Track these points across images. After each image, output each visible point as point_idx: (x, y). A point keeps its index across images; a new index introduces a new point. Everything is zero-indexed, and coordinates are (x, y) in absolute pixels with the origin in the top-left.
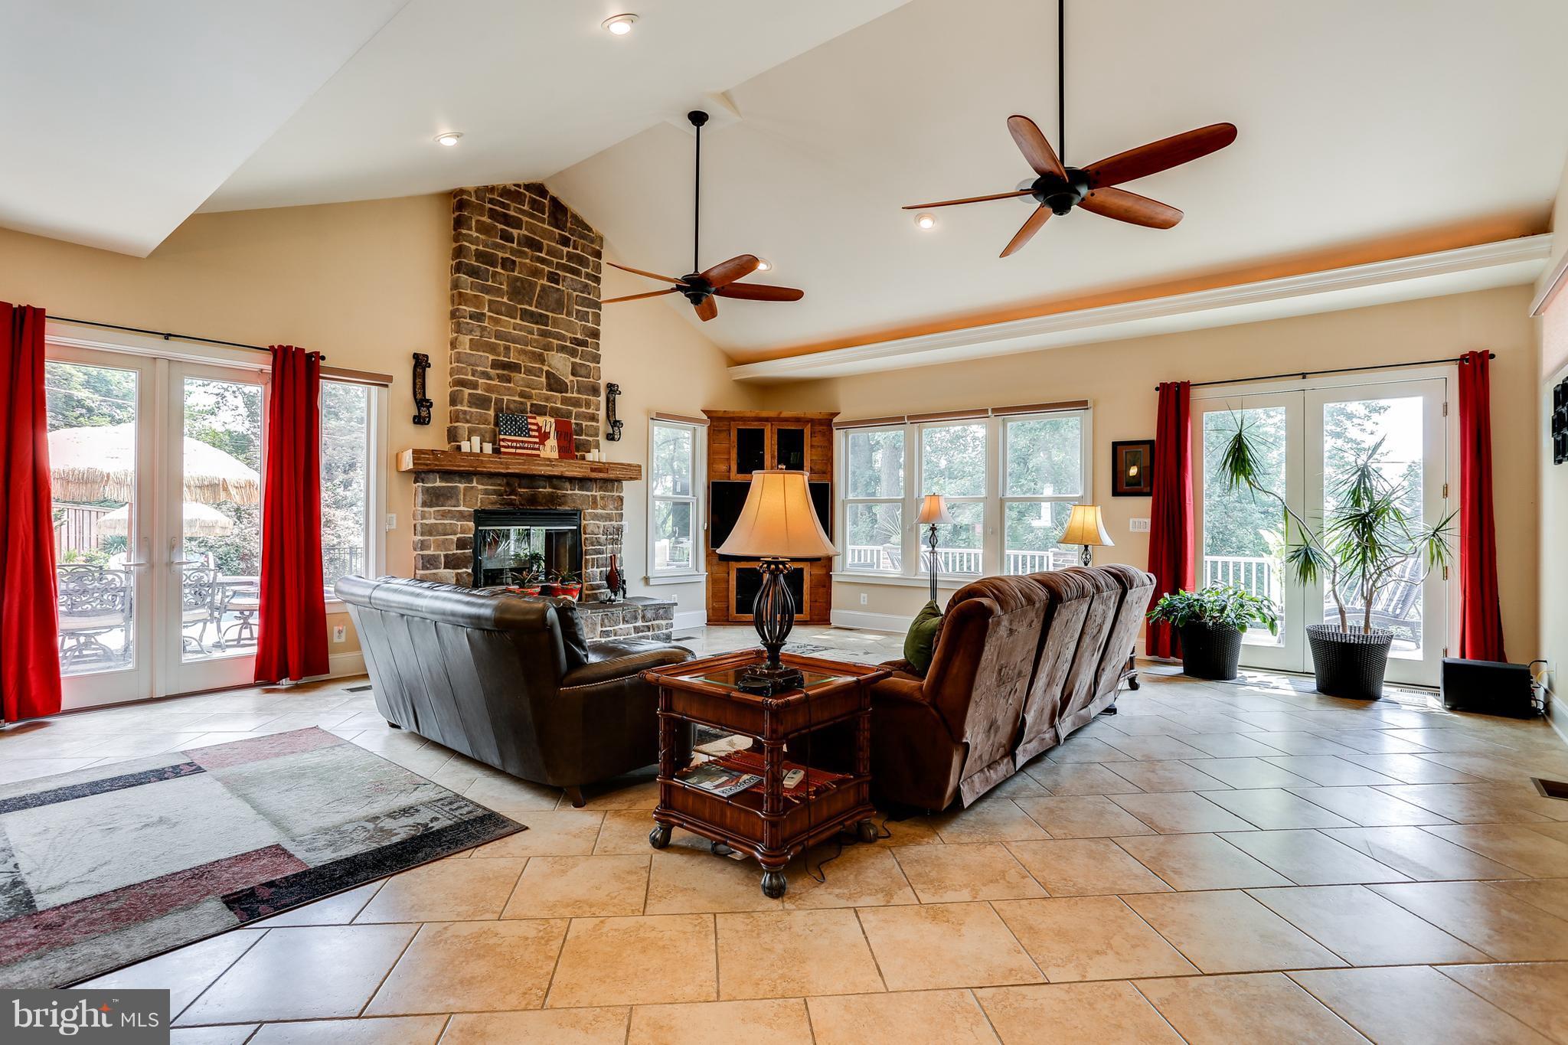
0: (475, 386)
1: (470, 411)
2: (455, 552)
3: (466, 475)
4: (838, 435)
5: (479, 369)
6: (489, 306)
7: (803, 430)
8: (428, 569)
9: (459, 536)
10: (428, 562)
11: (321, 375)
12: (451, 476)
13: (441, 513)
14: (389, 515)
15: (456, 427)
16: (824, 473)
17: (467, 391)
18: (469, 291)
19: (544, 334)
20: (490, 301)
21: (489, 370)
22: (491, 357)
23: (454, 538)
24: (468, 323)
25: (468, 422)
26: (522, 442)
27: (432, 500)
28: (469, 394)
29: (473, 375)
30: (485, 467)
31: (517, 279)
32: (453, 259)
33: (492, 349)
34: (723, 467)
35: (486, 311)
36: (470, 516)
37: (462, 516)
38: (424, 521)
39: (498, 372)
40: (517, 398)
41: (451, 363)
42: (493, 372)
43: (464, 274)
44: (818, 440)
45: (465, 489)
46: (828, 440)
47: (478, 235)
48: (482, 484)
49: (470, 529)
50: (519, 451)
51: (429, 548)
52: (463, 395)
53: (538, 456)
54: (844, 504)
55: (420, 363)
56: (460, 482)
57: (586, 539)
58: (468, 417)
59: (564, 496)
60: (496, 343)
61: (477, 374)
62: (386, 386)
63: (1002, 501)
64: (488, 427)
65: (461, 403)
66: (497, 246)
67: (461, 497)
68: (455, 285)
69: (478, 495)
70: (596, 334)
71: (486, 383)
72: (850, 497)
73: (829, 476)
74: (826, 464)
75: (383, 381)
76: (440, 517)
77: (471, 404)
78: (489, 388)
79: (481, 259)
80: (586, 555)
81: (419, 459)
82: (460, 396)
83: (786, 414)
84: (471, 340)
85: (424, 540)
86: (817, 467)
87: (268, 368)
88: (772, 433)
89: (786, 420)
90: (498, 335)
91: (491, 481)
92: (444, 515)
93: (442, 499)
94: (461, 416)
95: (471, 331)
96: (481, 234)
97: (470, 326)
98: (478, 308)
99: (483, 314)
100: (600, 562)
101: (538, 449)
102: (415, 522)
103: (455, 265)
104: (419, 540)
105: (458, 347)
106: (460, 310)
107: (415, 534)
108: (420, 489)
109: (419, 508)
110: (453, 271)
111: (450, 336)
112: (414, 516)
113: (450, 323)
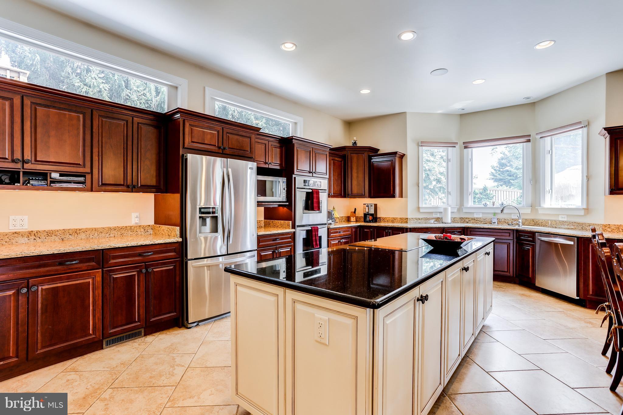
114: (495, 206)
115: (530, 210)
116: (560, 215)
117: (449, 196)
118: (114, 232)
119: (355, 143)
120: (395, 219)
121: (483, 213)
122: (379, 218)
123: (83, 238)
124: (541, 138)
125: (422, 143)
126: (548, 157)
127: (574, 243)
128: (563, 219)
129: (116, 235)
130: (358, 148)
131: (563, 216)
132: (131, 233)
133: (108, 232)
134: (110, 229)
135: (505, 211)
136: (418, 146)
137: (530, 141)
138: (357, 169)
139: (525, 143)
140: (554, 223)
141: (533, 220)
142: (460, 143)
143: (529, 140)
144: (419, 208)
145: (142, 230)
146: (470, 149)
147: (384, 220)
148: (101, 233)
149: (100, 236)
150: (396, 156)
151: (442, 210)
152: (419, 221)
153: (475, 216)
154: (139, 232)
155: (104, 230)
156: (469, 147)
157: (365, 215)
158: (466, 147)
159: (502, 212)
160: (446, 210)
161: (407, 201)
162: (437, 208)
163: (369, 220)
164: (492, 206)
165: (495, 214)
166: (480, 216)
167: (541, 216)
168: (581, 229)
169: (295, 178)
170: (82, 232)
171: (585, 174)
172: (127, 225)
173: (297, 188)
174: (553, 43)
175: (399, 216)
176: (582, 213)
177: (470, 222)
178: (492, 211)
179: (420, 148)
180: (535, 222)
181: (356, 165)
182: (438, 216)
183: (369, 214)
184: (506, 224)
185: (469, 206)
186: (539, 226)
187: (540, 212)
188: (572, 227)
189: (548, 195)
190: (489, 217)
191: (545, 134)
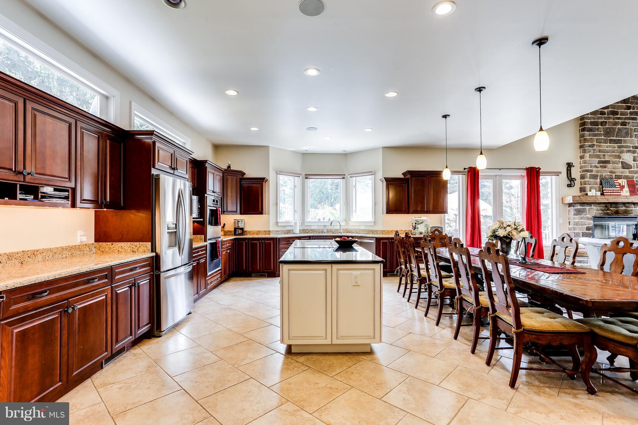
0: (592, 171)
1: (590, 181)
2: (586, 231)
3: (590, 204)
5: (593, 165)
6: (596, 141)
8: (576, 237)
9: (587, 226)
10: (576, 235)
11: (540, 174)
12: (584, 204)
13: (580, 218)
14: (560, 218)
15: (585, 187)
17: (589, 174)
18: (588, 137)
19: (620, 147)
20: (596, 139)
21: (597, 164)
22: (598, 160)
23: (585, 226)
24: (588, 149)
25: (589, 184)
26: (613, 190)
27: (577, 213)
28: (590, 174)
29: (591, 167)
30: (599, 201)
31: (608, 128)
32: (580, 127)
33: (598, 156)
35: (595, 143)
36: (591, 218)
37: (588, 219)
38: (575, 220)
39: (601, 165)
40: (609, 174)
41: (581, 164)
42: (598, 165)
43: (586, 131)
45: (589, 209)
47: (591, 116)
48: (596, 207)
49: (591, 223)
50: (613, 194)
51: (576, 230)
52: (587, 175)
53: (620, 195)
55: (569, 166)
56: (587, 206)
58: (590, 183)
59: (631, 210)
60: (600, 154)
61: (592, 167)
62: (559, 175)
64: (597, 186)
65: (587, 178)
66: (599, 118)
67: (588, 212)
68: (582, 136)
69: (595, 211)
71: (596, 170)
75: (557, 174)
76: (580, 219)
77: (590, 178)
78: (597, 172)
79: (593, 125)
81: (574, 199)
82: (586, 175)
84: (590, 155)
85: (575, 227)
87: (525, 174)
90: (600, 151)
91: (599, 206)
92: (581, 218)
93: (581, 212)
94: (587, 183)
95: (590, 152)
96: (592, 115)
97: (589, 150)
98: (592, 142)
99: (594, 145)
101: (620, 192)
102: (569, 221)
103: (581, 129)
104: (572, 227)
105: (584, 158)
106: (584, 145)
107: (569, 225)
108: (573, 210)
109: (572, 216)
110: (580, 131)
111: (580, 155)
112: (569, 219)
113: (579, 150)
114: (325, 221)
115: (345, 223)
116: (361, 226)
117: (296, 213)
118: (66, 252)
119: (229, 167)
120: (259, 232)
121: (317, 226)
122: (245, 231)
123: (40, 260)
124: (350, 177)
125: (279, 172)
126: (354, 189)
127: (374, 241)
128: (363, 228)
129: (67, 256)
130: (231, 171)
131: (363, 226)
132: (79, 253)
133: (61, 252)
134: (62, 248)
135: (332, 224)
136: (277, 174)
137: (344, 178)
138: (231, 189)
139: (341, 179)
140: (358, 231)
141: (346, 230)
142: (304, 174)
144: (277, 223)
145: (88, 249)
146: (309, 179)
147: (250, 232)
148: (55, 254)
149: (55, 257)
150: (263, 181)
151: (293, 224)
152: (278, 233)
153: (313, 228)
154: (85, 251)
155: (57, 250)
157: (235, 229)
158: (306, 178)
159: (331, 225)
160: (296, 223)
161: (269, 217)
162: (288, 222)
163: (239, 233)
164: (323, 221)
165: (325, 226)
166: (316, 228)
167: (351, 226)
168: (372, 233)
169: (207, 197)
170: (39, 253)
171: (374, 202)
172: (74, 244)
173: (208, 206)
175: (262, 229)
176: (373, 224)
177: (309, 232)
178: (323, 224)
179: (278, 175)
181: (230, 186)
182: (289, 228)
183: (238, 229)
184: (331, 232)
185: (308, 221)
187: (351, 224)
188: (368, 233)
189: (354, 213)
190: (322, 228)
191: (352, 175)
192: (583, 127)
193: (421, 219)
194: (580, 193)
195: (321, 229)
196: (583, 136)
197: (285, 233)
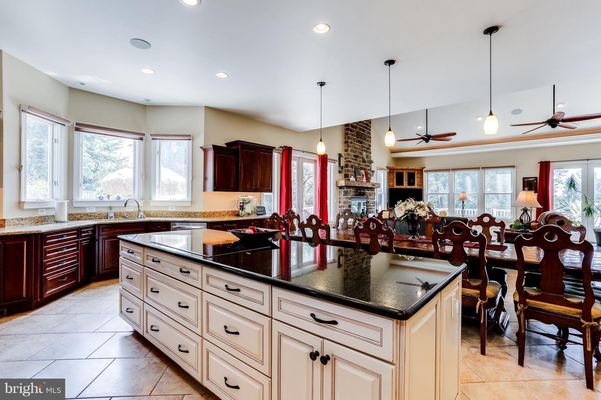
0: (351, 162)
1: (350, 169)
2: (348, 208)
3: (350, 187)
4: (425, 174)
6: (353, 139)
7: (415, 173)
11: (328, 161)
15: (348, 174)
16: (421, 185)
17: (349, 164)
18: (350, 136)
19: (362, 147)
21: (353, 157)
22: (354, 154)
23: (348, 204)
25: (350, 172)
26: (360, 177)
27: (345, 194)
30: (355, 185)
31: (358, 131)
32: (345, 127)
34: (392, 184)
36: (350, 198)
38: (344, 200)
39: (355, 158)
40: (357, 165)
41: (345, 156)
44: (419, 175)
46: (422, 175)
48: (353, 190)
49: (351, 202)
50: (360, 180)
53: (363, 181)
54: (427, 194)
55: (340, 156)
56: (348, 189)
57: (369, 205)
59: (365, 192)
60: (354, 150)
61: (351, 159)
62: (335, 163)
63: (484, 194)
64: (353, 173)
65: (348, 167)
67: (349, 193)
68: (346, 134)
70: (370, 146)
71: (353, 161)
72: (429, 193)
73: (422, 186)
74: (421, 183)
75: (334, 161)
76: (347, 199)
77: (350, 167)
78: (353, 163)
80: (369, 209)
83: (410, 168)
84: (350, 149)
85: (344, 205)
86: (419, 183)
87: (317, 159)
88: (406, 173)
89: (410, 170)
90: (355, 148)
95: (350, 147)
98: (351, 140)
99: (352, 142)
100: (371, 212)
101: (363, 180)
102: (340, 200)
103: (346, 128)
104: (342, 205)
105: (348, 152)
106: (348, 141)
107: (340, 203)
108: (343, 191)
109: (342, 196)
110: (345, 130)
111: (345, 148)
112: (340, 198)
113: (344, 145)
114: (110, 200)
115: (143, 203)
116: (169, 207)
121: (96, 207)
124: (153, 139)
125: (25, 108)
126: (158, 156)
128: (172, 210)
131: (172, 207)
135: (128, 205)
136: (21, 111)
139: (138, 141)
140: (164, 214)
142: (73, 122)
143: (142, 139)
144: (21, 203)
146: (81, 132)
152: (22, 222)
153: (88, 211)
156: (81, 130)
158: (77, 129)
159: (124, 206)
160: (60, 204)
161: (2, 193)
162: (43, 202)
164: (107, 200)
165: (110, 208)
166: (94, 210)
167: (151, 209)
168: (188, 216)
171: (191, 175)
174: (226, 76)
176: (189, 204)
178: (108, 205)
179: (23, 114)
180: (147, 213)
182: (44, 213)
184: (121, 217)
185: (80, 199)
186: (151, 217)
187: (152, 204)
188: (181, 215)
189: (157, 190)
190: (104, 211)
191: (155, 136)
192: (347, 127)
193: (248, 198)
194: (345, 178)
195: (103, 213)
196: (348, 135)
197: (37, 222)
